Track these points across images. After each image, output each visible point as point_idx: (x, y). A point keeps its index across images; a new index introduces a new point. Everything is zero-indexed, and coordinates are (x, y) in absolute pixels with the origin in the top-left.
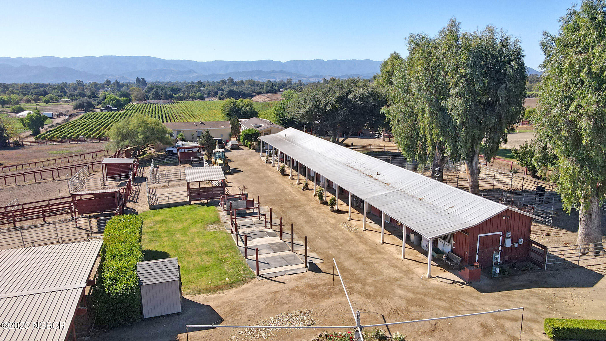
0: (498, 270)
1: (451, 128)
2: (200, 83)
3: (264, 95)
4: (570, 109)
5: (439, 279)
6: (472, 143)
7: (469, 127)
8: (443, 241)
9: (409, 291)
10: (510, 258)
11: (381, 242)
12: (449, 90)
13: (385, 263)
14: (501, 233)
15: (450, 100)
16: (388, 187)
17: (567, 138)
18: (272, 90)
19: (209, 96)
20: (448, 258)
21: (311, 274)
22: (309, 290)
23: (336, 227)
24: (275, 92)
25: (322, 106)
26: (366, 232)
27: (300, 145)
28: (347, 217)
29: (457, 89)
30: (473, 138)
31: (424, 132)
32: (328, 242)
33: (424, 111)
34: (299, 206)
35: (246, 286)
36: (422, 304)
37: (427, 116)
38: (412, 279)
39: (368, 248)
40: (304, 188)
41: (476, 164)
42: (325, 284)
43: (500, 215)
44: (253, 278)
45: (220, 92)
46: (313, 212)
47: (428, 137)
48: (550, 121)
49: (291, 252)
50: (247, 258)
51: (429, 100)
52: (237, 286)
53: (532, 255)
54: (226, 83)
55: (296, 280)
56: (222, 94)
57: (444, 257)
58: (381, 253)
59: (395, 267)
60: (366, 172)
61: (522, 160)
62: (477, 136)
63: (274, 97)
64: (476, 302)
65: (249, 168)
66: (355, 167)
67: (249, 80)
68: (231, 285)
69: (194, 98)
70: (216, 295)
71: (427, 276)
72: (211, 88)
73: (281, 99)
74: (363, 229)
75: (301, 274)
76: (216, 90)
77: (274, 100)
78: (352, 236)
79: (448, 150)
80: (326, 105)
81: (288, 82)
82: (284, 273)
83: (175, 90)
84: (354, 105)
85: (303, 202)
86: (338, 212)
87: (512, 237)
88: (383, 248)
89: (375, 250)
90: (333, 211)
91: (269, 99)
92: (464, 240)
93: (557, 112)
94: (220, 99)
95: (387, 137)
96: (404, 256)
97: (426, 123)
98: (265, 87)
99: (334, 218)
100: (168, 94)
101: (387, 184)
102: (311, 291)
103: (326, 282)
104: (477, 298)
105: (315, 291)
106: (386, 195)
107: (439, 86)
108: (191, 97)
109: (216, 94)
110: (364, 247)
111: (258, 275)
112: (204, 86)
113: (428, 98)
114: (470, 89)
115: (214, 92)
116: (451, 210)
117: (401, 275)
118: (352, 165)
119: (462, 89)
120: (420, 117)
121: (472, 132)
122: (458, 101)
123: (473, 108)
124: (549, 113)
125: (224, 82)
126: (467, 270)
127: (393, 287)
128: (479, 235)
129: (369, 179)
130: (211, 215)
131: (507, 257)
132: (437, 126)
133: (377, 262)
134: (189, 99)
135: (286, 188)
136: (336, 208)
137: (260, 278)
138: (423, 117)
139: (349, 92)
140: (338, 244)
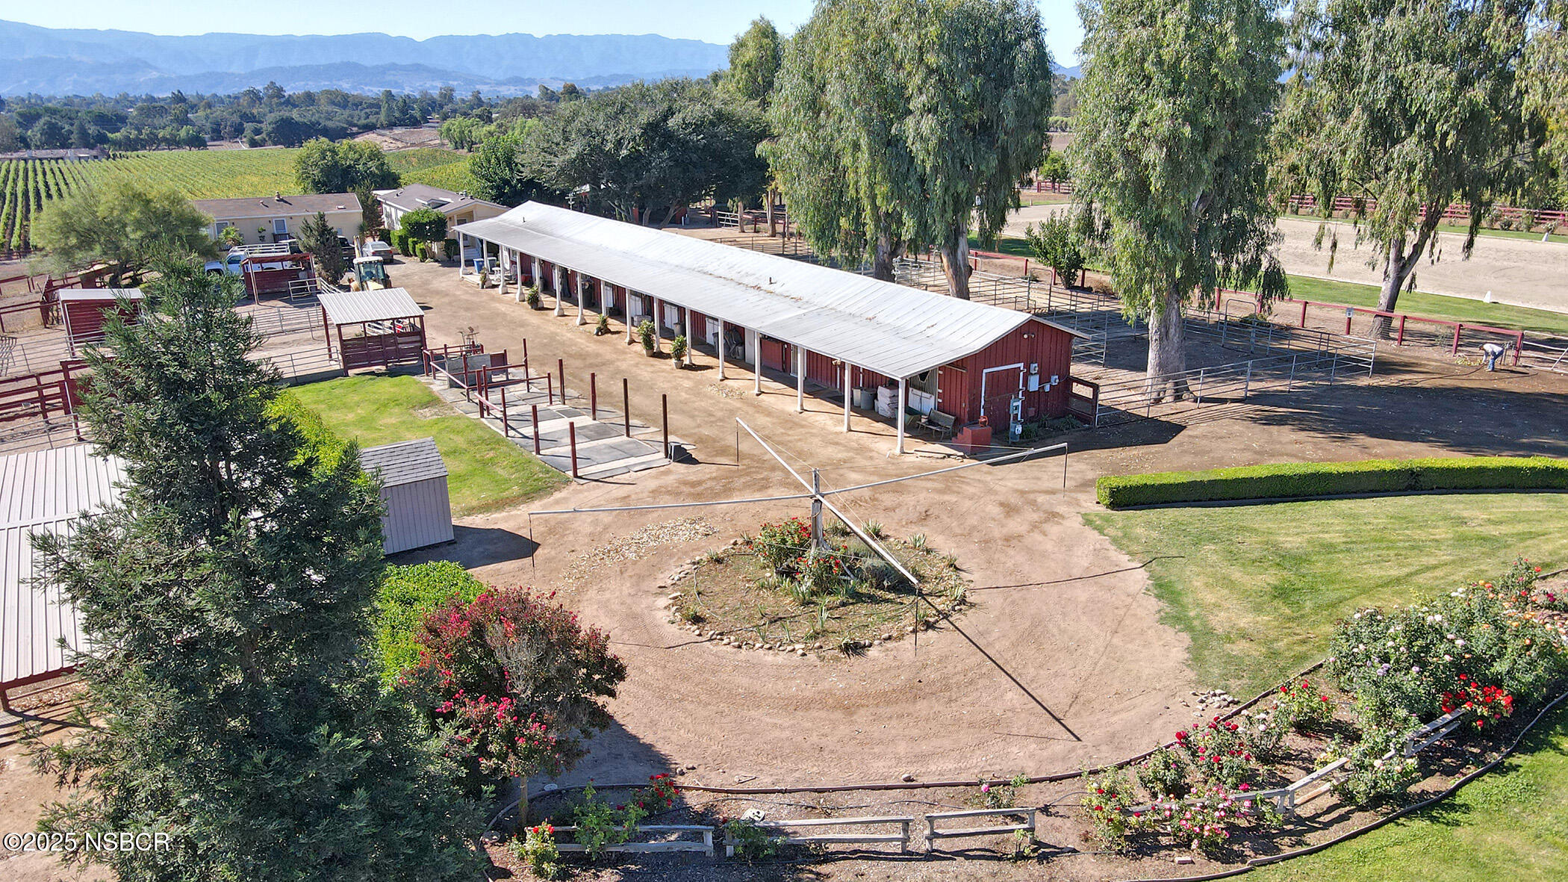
0: (1019, 429)
1: (913, 181)
2: (179, 98)
3: (383, 132)
4: (1129, 131)
5: (919, 454)
6: (955, 212)
7: (948, 178)
8: (919, 393)
9: (872, 474)
10: (1037, 412)
11: (799, 409)
12: (908, 100)
13: (816, 440)
14: (1021, 365)
15: (910, 121)
16: (799, 303)
17: (1125, 185)
18: (404, 120)
19: (217, 135)
20: (930, 422)
21: (681, 468)
22: (686, 489)
23: (699, 394)
24: (415, 123)
25: (609, 146)
26: (762, 396)
27: (568, 239)
28: (715, 375)
29: (924, 98)
30: (956, 198)
31: (857, 192)
32: (693, 417)
33: (856, 146)
34: (604, 364)
35: (557, 495)
36: (898, 488)
37: (864, 156)
38: (871, 458)
39: (775, 421)
40: (599, 329)
41: (963, 254)
42: (715, 478)
43: (1019, 331)
44: (568, 482)
45: (249, 126)
46: (639, 372)
47: (866, 203)
48: (1098, 153)
49: (625, 438)
50: (538, 453)
51: (867, 122)
52: (541, 498)
53: (1074, 404)
54: (260, 99)
55: (656, 477)
56: (258, 132)
57: (923, 420)
58: (803, 426)
59: (837, 444)
60: (746, 281)
61: (1047, 253)
62: (963, 196)
63: (415, 139)
64: (989, 478)
65: (446, 300)
66: (717, 273)
67: (328, 92)
68: (528, 496)
69: (173, 143)
70: (504, 514)
71: (898, 451)
72: (218, 112)
73: (438, 142)
74: (756, 391)
75: (662, 469)
76: (236, 119)
77: (413, 145)
78: (738, 404)
79: (908, 230)
80: (619, 144)
81: (443, 96)
82: (628, 469)
83: (110, 120)
84: (684, 144)
85: (608, 357)
86: (693, 367)
87: (1039, 373)
88: (805, 419)
89: (789, 422)
90: (682, 368)
91: (400, 144)
92: (959, 382)
93: (1108, 136)
94: (253, 144)
95: (749, 222)
96: (849, 426)
97: (862, 171)
98: (383, 110)
99: (688, 378)
100: (90, 132)
101: (797, 300)
102: (692, 490)
103: (714, 475)
104: (990, 473)
105: (699, 489)
106: (799, 317)
107: (884, 91)
108: (165, 139)
109: (237, 132)
110: (768, 419)
111: (576, 476)
112: (194, 107)
113: (864, 118)
114: (947, 98)
115: (231, 126)
116: (930, 332)
117: (851, 454)
118: (710, 269)
119: (932, 99)
120: (847, 160)
121: (956, 186)
122: (928, 123)
123: (955, 136)
124: (1095, 139)
125: (254, 96)
126: (967, 432)
127: (841, 472)
128: (985, 371)
129: (757, 292)
130: (411, 391)
131: (1032, 411)
132: (884, 178)
133: (800, 440)
134: (159, 145)
135: (557, 334)
136: (686, 361)
137: (582, 481)
138: (855, 160)
139: (670, 112)
140: (713, 419)
